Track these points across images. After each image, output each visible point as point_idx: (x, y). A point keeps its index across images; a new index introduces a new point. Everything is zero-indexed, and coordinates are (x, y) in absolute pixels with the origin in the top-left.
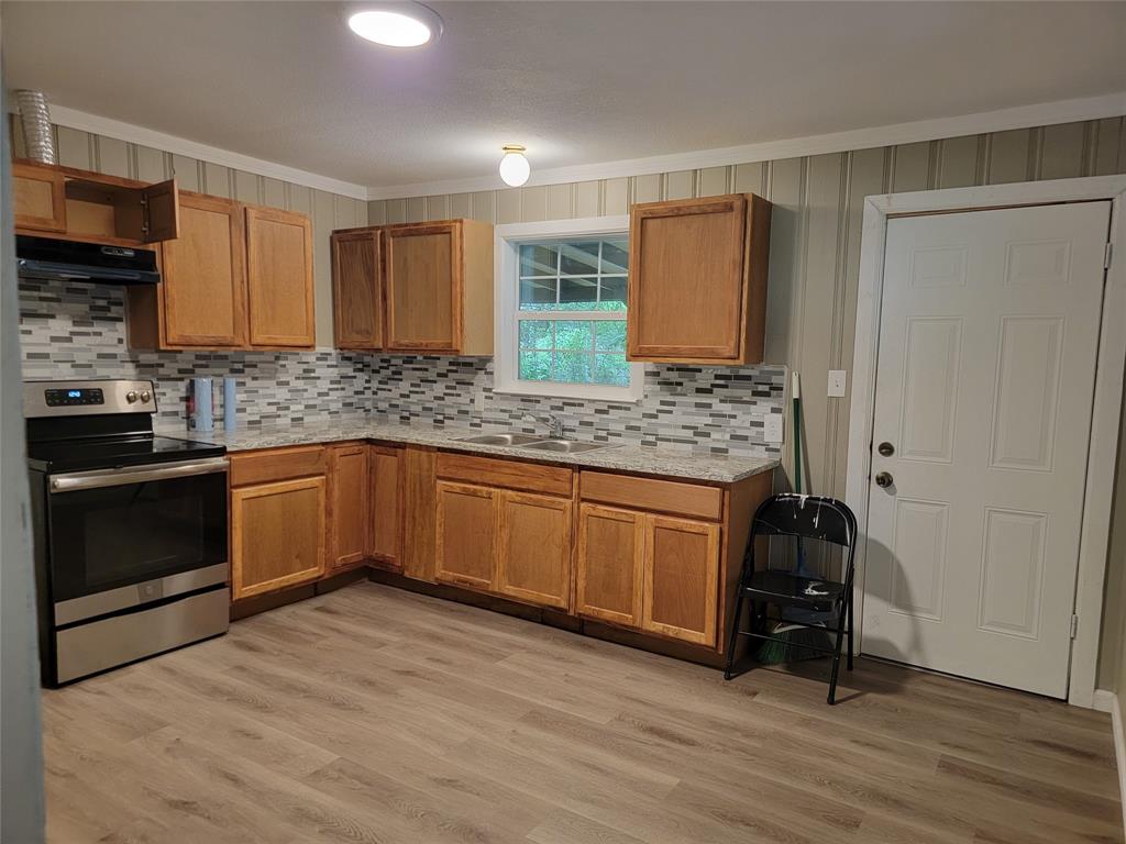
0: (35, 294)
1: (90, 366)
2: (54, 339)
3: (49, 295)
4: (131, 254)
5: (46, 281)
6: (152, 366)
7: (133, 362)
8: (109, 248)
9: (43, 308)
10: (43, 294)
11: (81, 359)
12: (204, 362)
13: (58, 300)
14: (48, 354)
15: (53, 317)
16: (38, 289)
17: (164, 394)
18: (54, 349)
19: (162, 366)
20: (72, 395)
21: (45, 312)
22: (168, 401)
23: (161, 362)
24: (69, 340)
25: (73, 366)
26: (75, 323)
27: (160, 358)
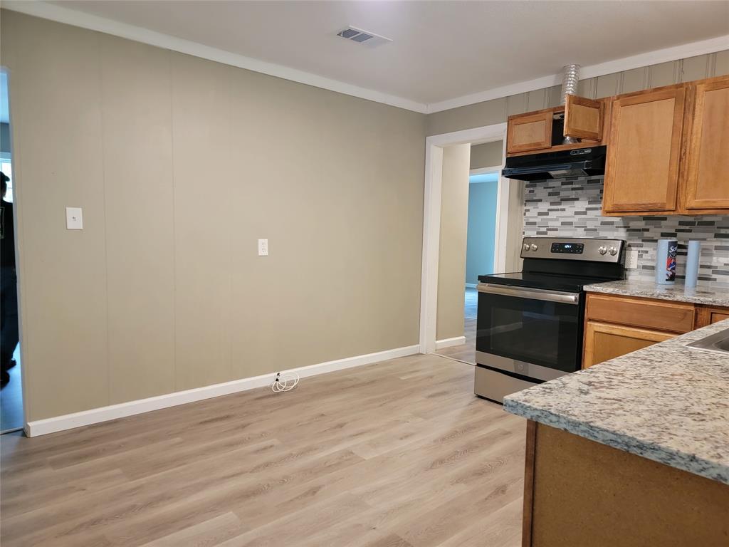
0: (570, 186)
1: (596, 230)
2: (577, 213)
3: (577, 186)
4: (589, 151)
5: (576, 178)
6: (639, 230)
7: (625, 227)
8: (575, 151)
9: (573, 194)
10: (574, 186)
11: (590, 225)
12: (687, 228)
13: (582, 189)
14: (572, 223)
15: (577, 199)
16: (572, 183)
17: (647, 252)
18: (576, 219)
19: (648, 230)
20: (567, 246)
21: (574, 197)
22: (649, 258)
23: (647, 227)
24: (585, 213)
25: (585, 230)
26: (590, 203)
27: (646, 224)
